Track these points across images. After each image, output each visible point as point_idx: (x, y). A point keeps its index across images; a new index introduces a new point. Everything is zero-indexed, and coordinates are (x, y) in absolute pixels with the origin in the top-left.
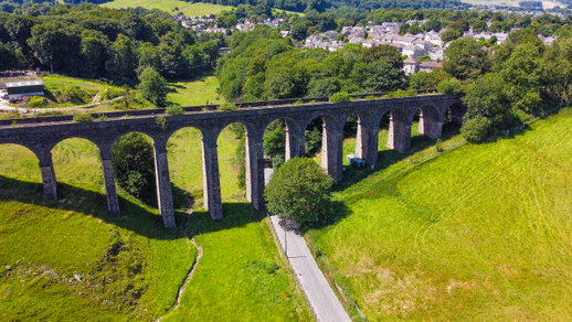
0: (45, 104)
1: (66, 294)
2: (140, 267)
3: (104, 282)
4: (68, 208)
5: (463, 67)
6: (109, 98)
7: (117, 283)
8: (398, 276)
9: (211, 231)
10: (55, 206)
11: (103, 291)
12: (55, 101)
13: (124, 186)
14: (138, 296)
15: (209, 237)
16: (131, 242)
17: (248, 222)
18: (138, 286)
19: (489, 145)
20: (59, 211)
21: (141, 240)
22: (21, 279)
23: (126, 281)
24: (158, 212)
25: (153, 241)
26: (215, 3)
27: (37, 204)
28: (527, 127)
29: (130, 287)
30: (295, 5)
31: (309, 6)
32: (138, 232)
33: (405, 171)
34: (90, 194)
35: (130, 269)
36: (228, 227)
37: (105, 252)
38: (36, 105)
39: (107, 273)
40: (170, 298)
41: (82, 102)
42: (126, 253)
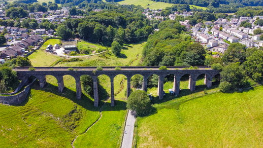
0: (75, 54)
1: (54, 123)
2: (79, 119)
3: (65, 122)
4: (63, 96)
5: (232, 56)
6: (99, 52)
7: (69, 123)
8: (154, 140)
9: (107, 110)
10: (60, 95)
11: (64, 124)
12: (79, 53)
13: (85, 90)
14: (75, 128)
15: (106, 113)
16: (79, 110)
17: (121, 109)
18: (76, 124)
19: (229, 94)
20: (61, 97)
21: (84, 110)
22: (44, 116)
23: (72, 122)
24: (93, 100)
25: (88, 111)
26: (166, 2)
27: (55, 94)
28: (252, 89)
29: (73, 124)
30: (203, 4)
31: (210, 4)
32: (84, 107)
33: (186, 100)
34: (73, 92)
35: (75, 119)
36: (114, 110)
37: (69, 112)
38: (72, 55)
39: (67, 119)
40: (84, 130)
41: (88, 53)
42: (76, 113)
